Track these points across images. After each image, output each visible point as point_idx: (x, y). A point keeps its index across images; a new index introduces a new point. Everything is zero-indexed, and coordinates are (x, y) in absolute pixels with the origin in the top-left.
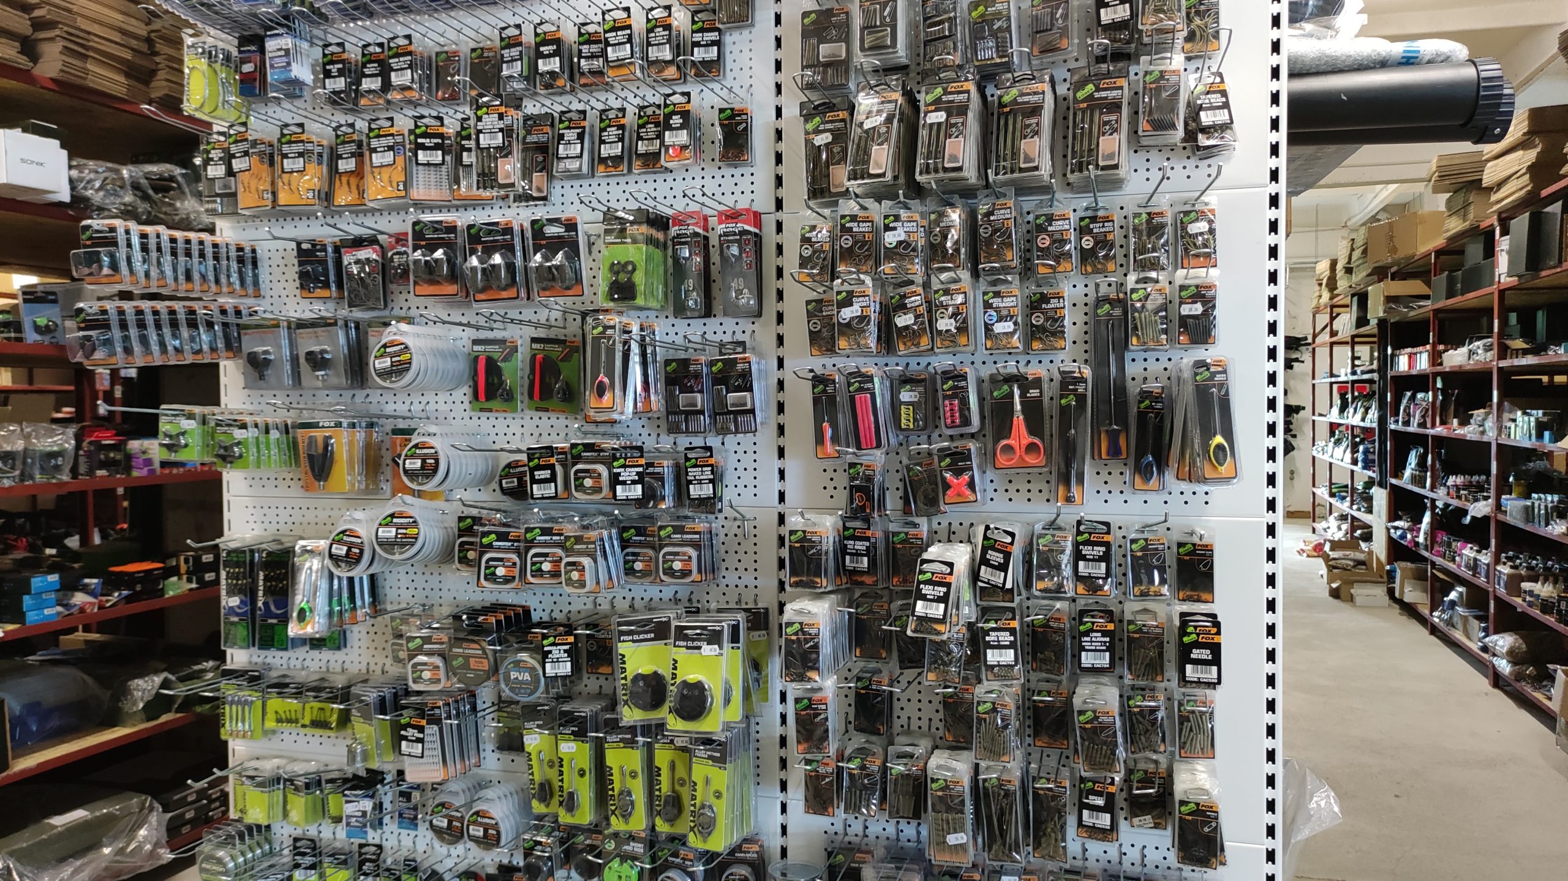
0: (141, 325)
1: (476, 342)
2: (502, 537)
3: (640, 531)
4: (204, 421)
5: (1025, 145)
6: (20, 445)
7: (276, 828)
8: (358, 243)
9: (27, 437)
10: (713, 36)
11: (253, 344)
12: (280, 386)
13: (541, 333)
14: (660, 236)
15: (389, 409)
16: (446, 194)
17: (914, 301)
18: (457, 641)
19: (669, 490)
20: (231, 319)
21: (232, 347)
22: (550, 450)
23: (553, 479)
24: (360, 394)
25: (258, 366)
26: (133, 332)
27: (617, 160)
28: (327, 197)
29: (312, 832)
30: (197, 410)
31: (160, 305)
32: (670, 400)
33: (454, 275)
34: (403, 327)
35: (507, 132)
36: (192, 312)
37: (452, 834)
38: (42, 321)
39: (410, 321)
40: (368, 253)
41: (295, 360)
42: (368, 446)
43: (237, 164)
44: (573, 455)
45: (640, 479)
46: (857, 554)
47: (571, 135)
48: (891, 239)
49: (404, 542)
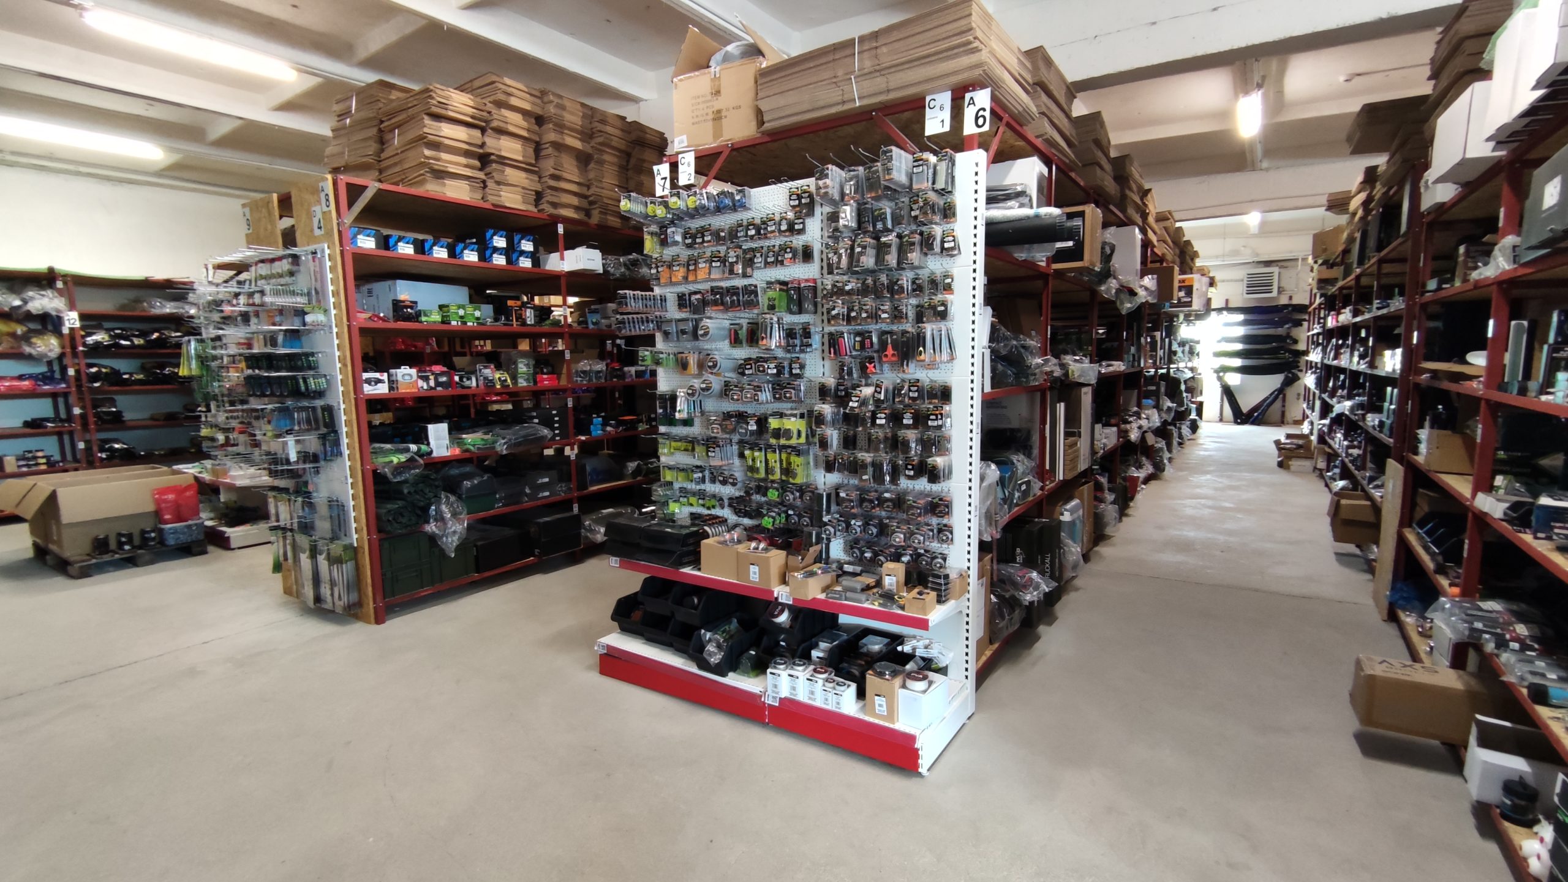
0: (634, 322)
1: (731, 324)
2: (736, 386)
3: (778, 385)
4: (651, 352)
5: (886, 257)
6: (588, 368)
7: (674, 484)
8: (695, 293)
9: (590, 365)
10: (801, 221)
11: (665, 327)
12: (672, 341)
13: (751, 321)
14: (785, 288)
15: (706, 347)
16: (721, 276)
17: (856, 308)
18: (724, 420)
19: (787, 369)
20: (659, 320)
21: (659, 328)
22: (750, 359)
23: (751, 368)
24: (697, 343)
25: (666, 334)
26: (632, 325)
27: (773, 262)
28: (686, 278)
29: (685, 486)
30: (649, 348)
31: (639, 316)
32: (788, 342)
33: (722, 304)
34: (708, 320)
35: (737, 257)
36: (647, 318)
37: (724, 483)
38: (594, 320)
39: (710, 318)
40: (698, 296)
41: (677, 332)
42: (699, 361)
43: (660, 269)
44: (758, 360)
45: (776, 367)
46: (841, 391)
47: (758, 255)
48: (847, 288)
49: (707, 389)
